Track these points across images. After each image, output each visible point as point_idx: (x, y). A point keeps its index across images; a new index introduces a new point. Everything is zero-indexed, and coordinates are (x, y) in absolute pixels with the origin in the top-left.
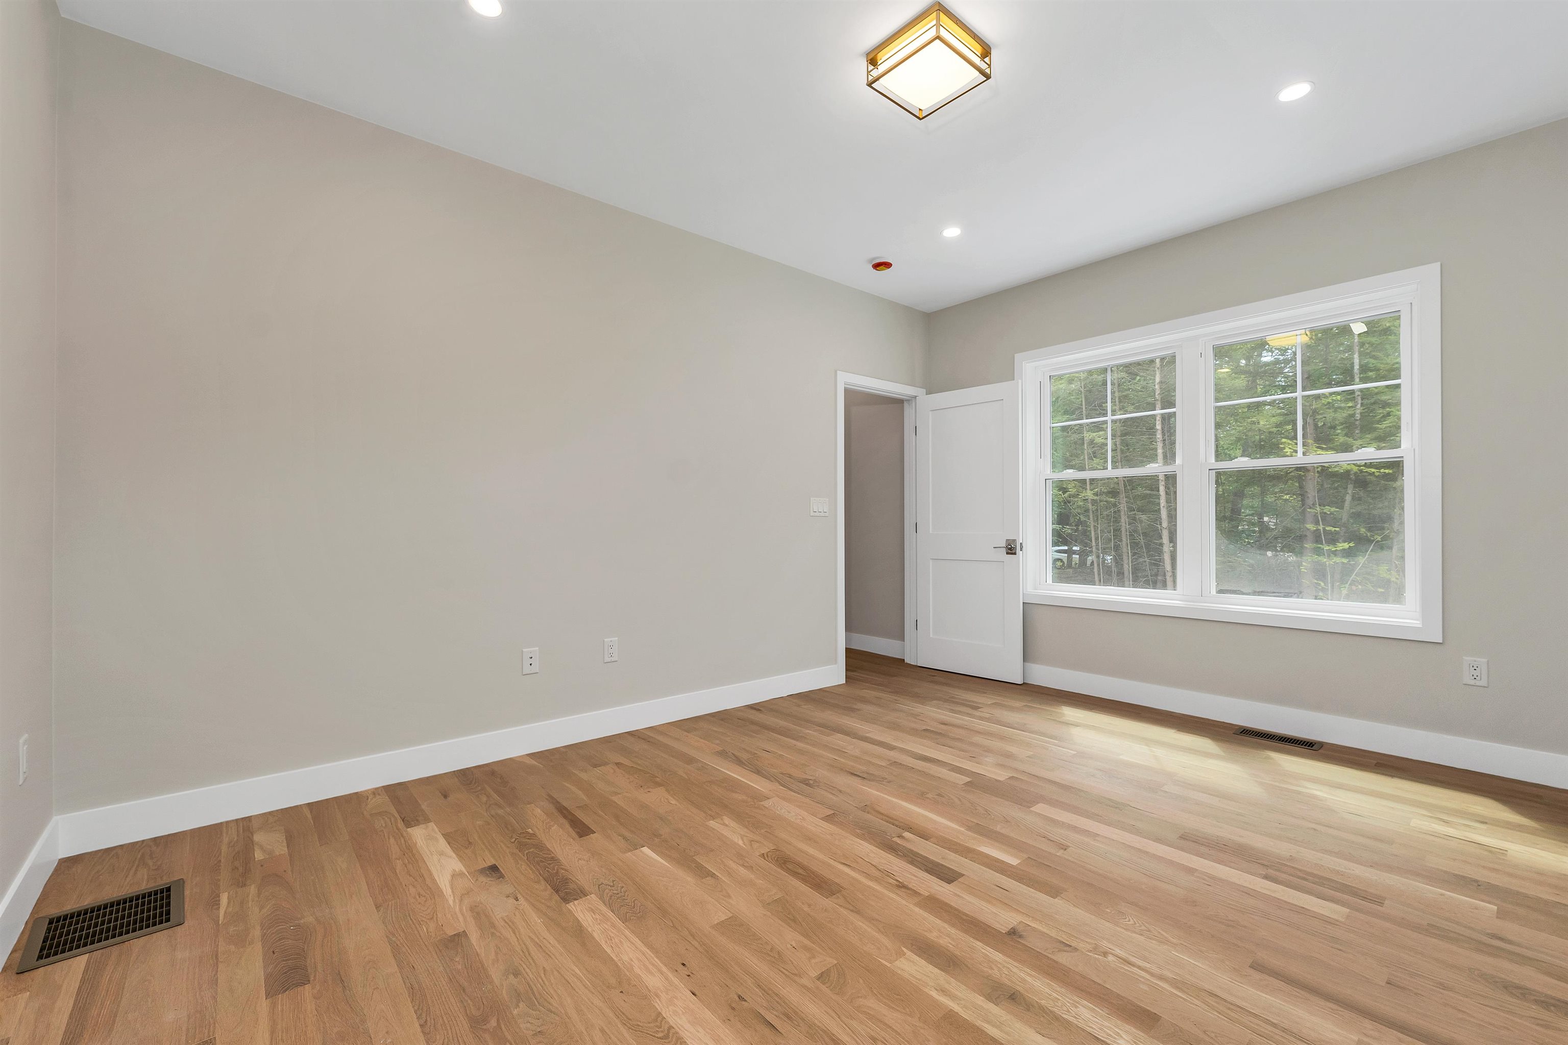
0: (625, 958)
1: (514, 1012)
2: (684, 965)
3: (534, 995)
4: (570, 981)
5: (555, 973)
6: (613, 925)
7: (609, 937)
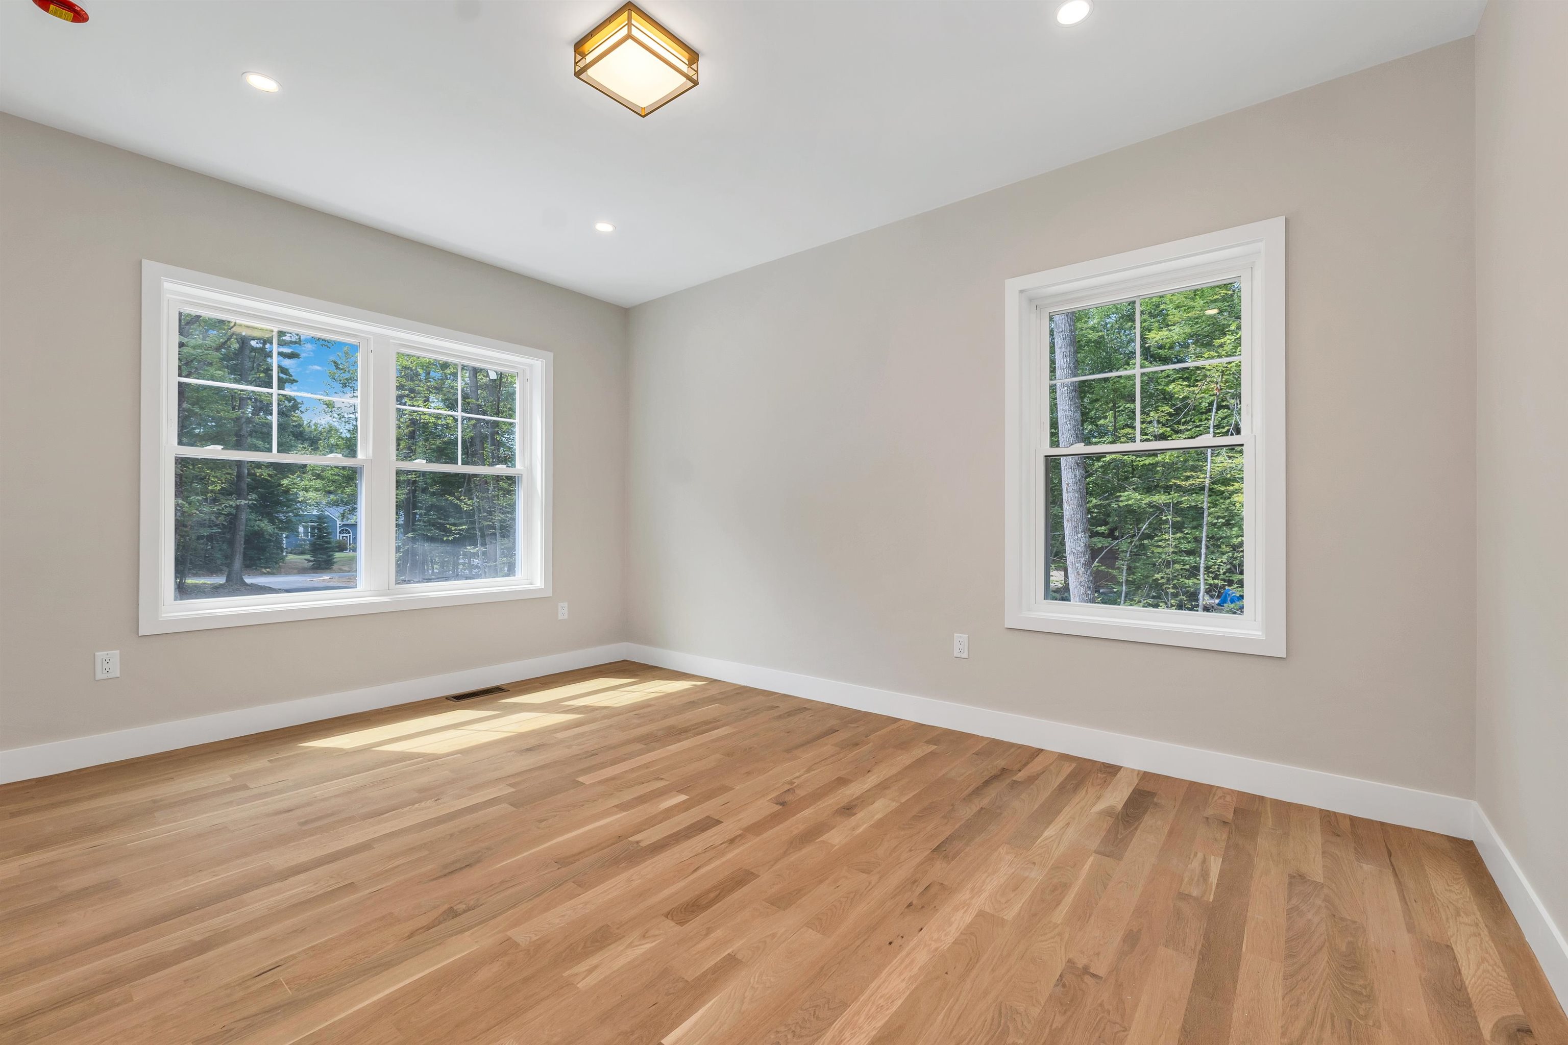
0: (904, 985)
1: (1022, 1042)
2: (890, 943)
3: (993, 1036)
4: (957, 1016)
5: (955, 1033)
6: (858, 1013)
7: (879, 1009)
